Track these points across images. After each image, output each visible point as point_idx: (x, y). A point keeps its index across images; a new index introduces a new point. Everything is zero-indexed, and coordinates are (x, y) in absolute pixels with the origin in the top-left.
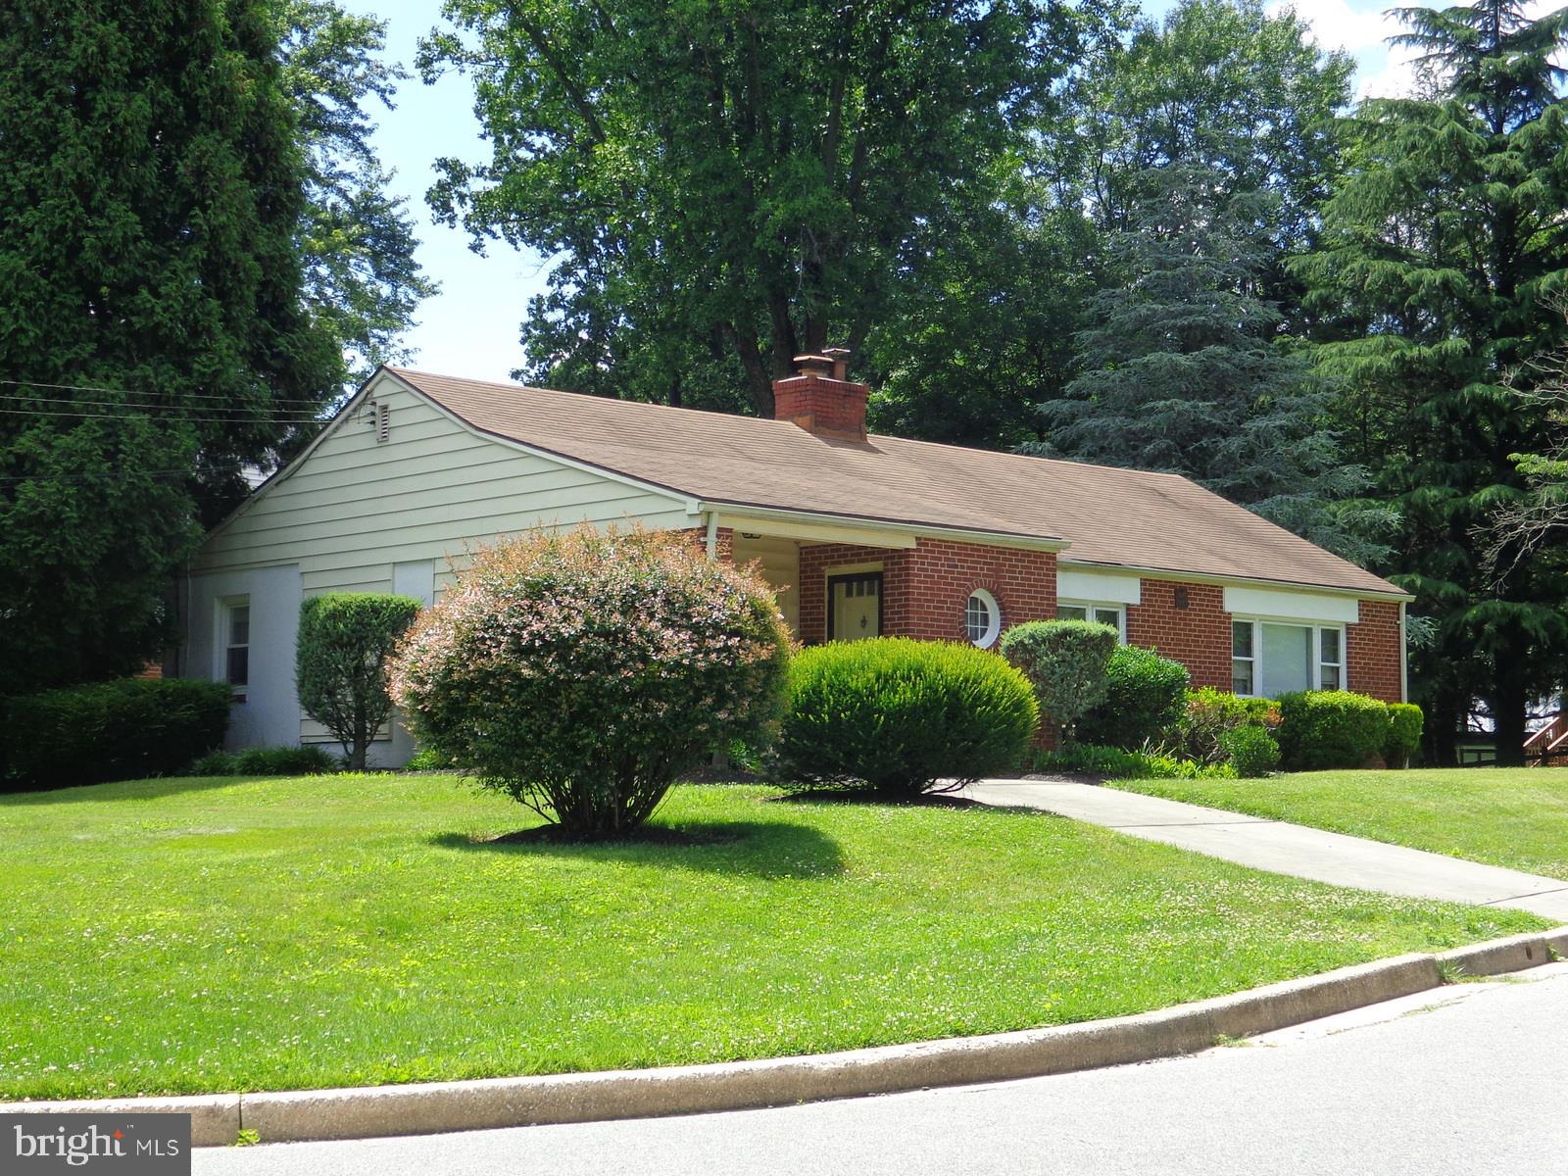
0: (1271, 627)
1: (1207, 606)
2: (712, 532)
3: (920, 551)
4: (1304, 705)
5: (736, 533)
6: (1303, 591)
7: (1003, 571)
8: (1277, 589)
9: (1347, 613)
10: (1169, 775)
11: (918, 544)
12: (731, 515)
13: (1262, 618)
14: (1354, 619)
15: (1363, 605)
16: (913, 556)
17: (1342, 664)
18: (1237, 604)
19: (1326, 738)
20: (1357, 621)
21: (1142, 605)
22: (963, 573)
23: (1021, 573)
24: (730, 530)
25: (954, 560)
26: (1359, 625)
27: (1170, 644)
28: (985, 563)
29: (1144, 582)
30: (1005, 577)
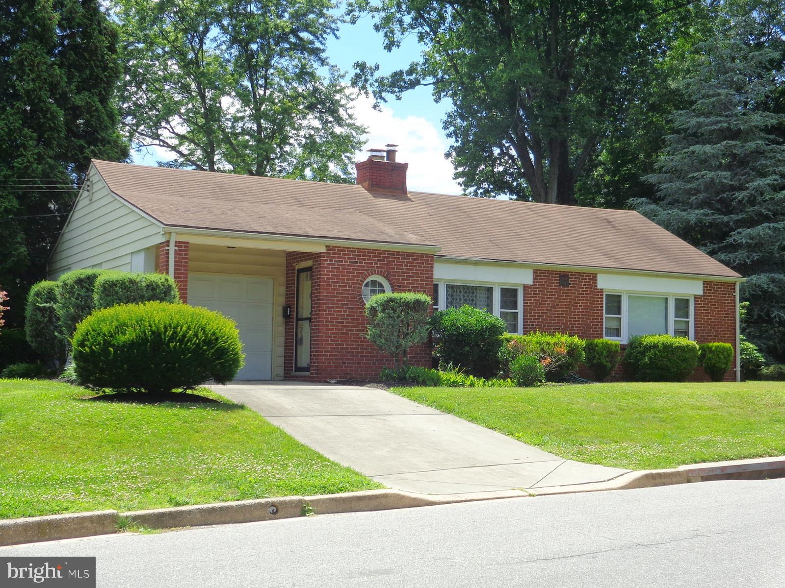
0: (635, 298)
1: (585, 285)
2: (172, 244)
3: (329, 253)
4: (641, 343)
5: (192, 244)
6: (657, 276)
7: (392, 265)
8: (639, 275)
9: (695, 289)
10: (454, 384)
11: (327, 250)
12: (187, 234)
13: (628, 292)
14: (700, 292)
15: (707, 285)
16: (324, 257)
17: (691, 318)
18: (606, 284)
19: (651, 363)
20: (702, 294)
21: (534, 285)
22: (362, 266)
23: (406, 266)
24: (187, 243)
25: (355, 259)
26: (704, 296)
27: (555, 308)
28: (378, 260)
29: (535, 272)
30: (394, 268)
